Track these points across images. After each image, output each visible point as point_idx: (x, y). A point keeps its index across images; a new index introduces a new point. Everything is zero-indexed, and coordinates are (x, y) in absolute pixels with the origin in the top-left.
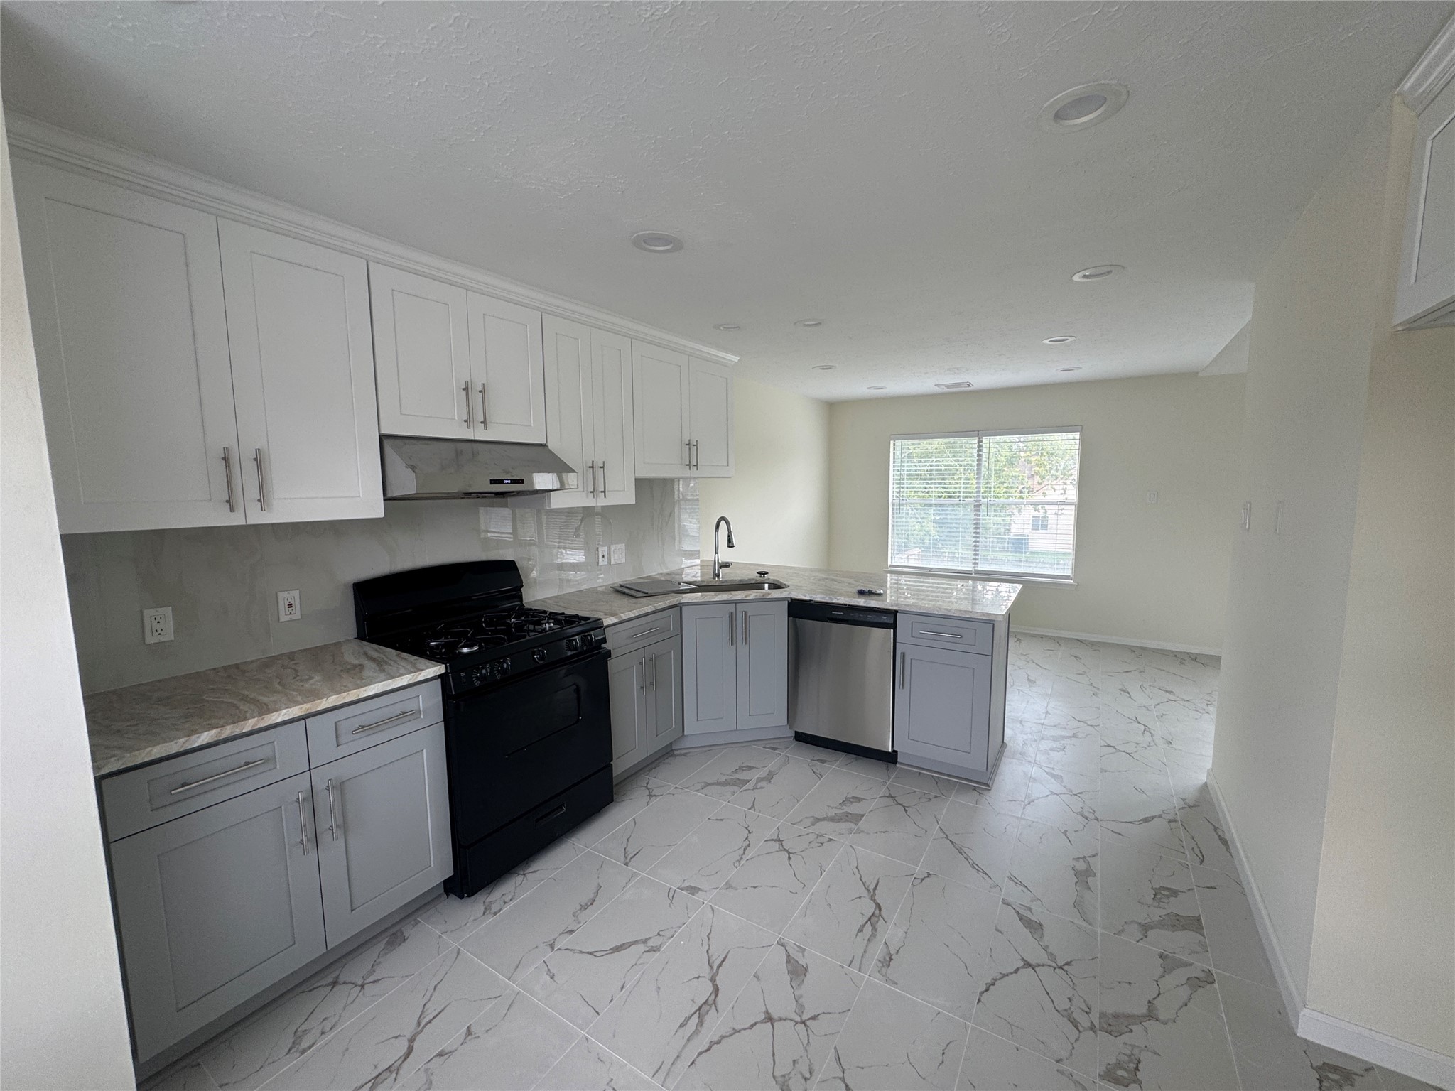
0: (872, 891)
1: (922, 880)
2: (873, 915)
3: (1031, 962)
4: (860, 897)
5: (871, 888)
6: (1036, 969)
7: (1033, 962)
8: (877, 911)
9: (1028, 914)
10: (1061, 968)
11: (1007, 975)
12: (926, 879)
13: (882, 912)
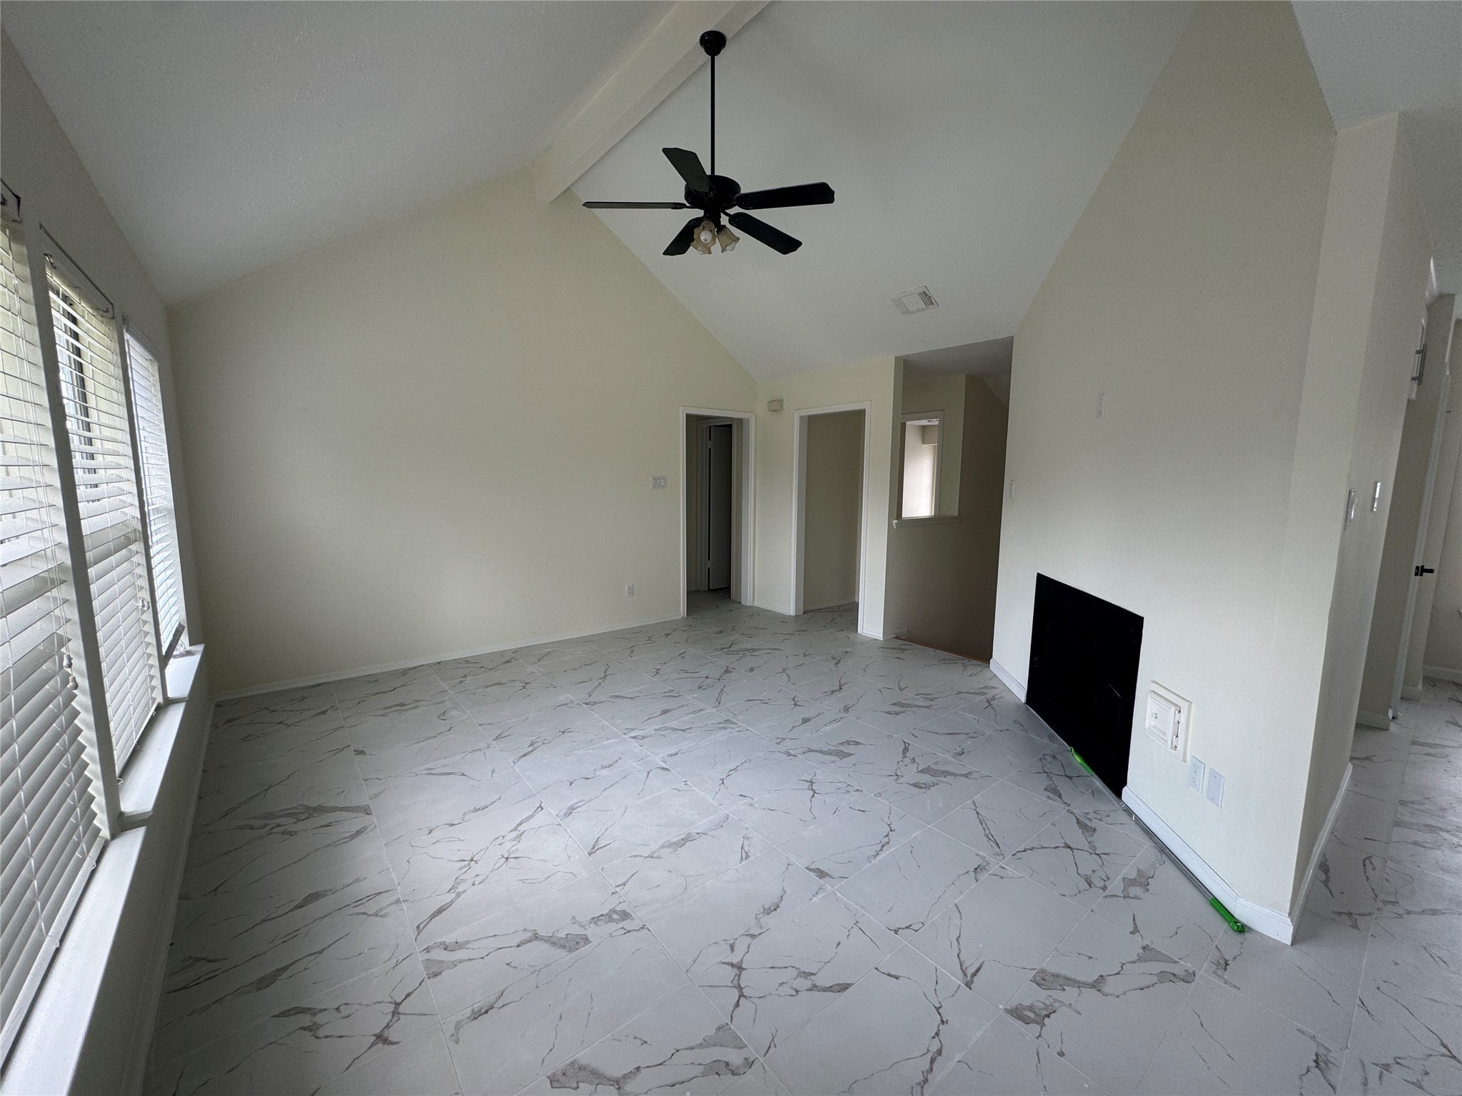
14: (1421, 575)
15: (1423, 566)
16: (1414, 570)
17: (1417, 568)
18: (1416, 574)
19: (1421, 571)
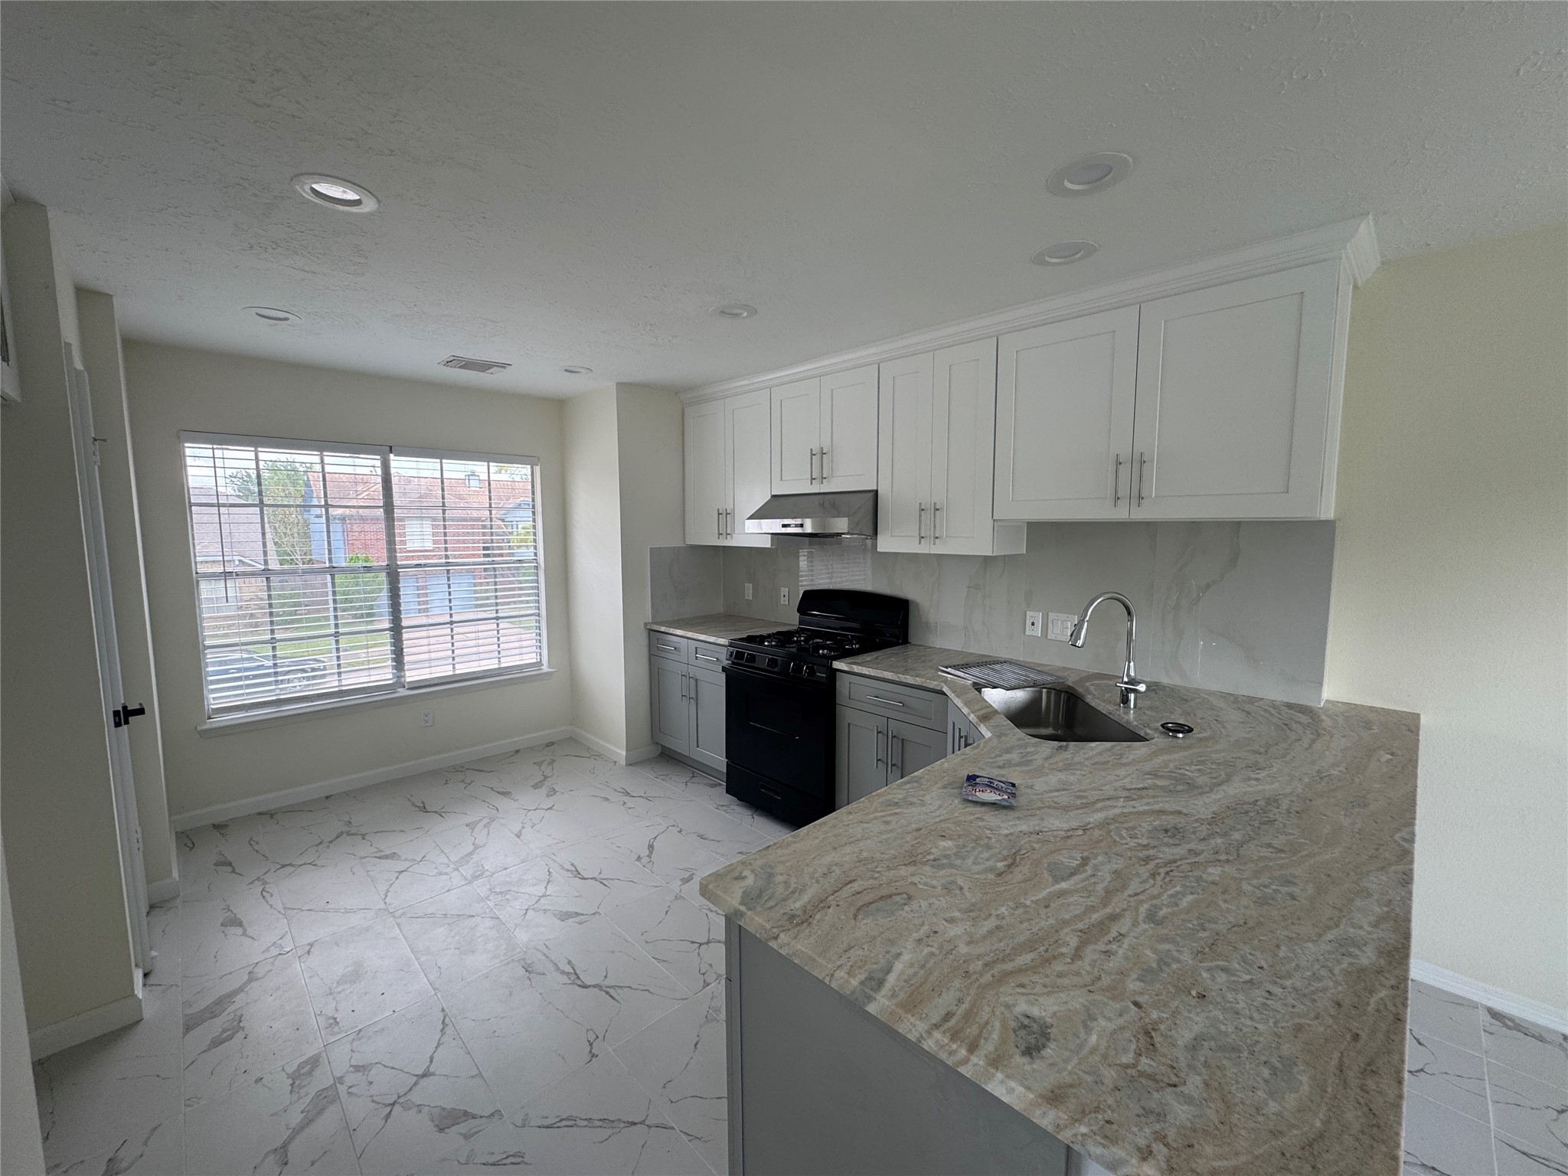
0: (607, 989)
1: (591, 1045)
2: (578, 978)
3: (425, 1079)
4: (606, 977)
5: (612, 991)
6: (415, 1079)
7: (424, 1082)
8: (579, 983)
9: (463, 1128)
10: (393, 1104)
11: (436, 1048)
12: (589, 1048)
13: (576, 986)
14: (127, 722)
15: (125, 708)
16: (108, 719)
17: (116, 713)
18: (118, 724)
19: (124, 716)
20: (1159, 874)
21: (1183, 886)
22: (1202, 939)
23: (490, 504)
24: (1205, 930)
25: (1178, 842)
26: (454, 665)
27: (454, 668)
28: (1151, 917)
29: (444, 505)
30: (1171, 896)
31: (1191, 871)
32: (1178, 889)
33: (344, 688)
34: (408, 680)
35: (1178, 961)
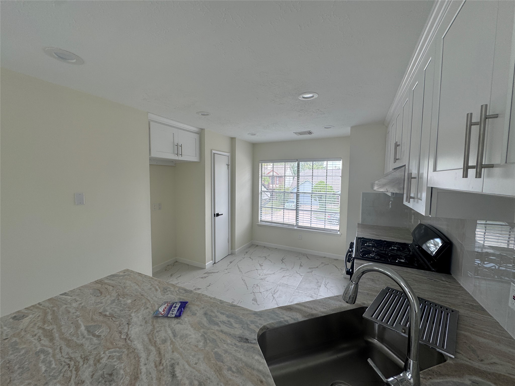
20: (70, 361)
21: (54, 369)
22: (15, 365)
23: (327, 175)
24: (19, 368)
25: (95, 377)
26: (311, 224)
27: (311, 225)
28: (42, 351)
29: (313, 175)
30: (50, 362)
31: (63, 376)
32: (54, 366)
33: (284, 223)
34: (299, 225)
35: (11, 354)
